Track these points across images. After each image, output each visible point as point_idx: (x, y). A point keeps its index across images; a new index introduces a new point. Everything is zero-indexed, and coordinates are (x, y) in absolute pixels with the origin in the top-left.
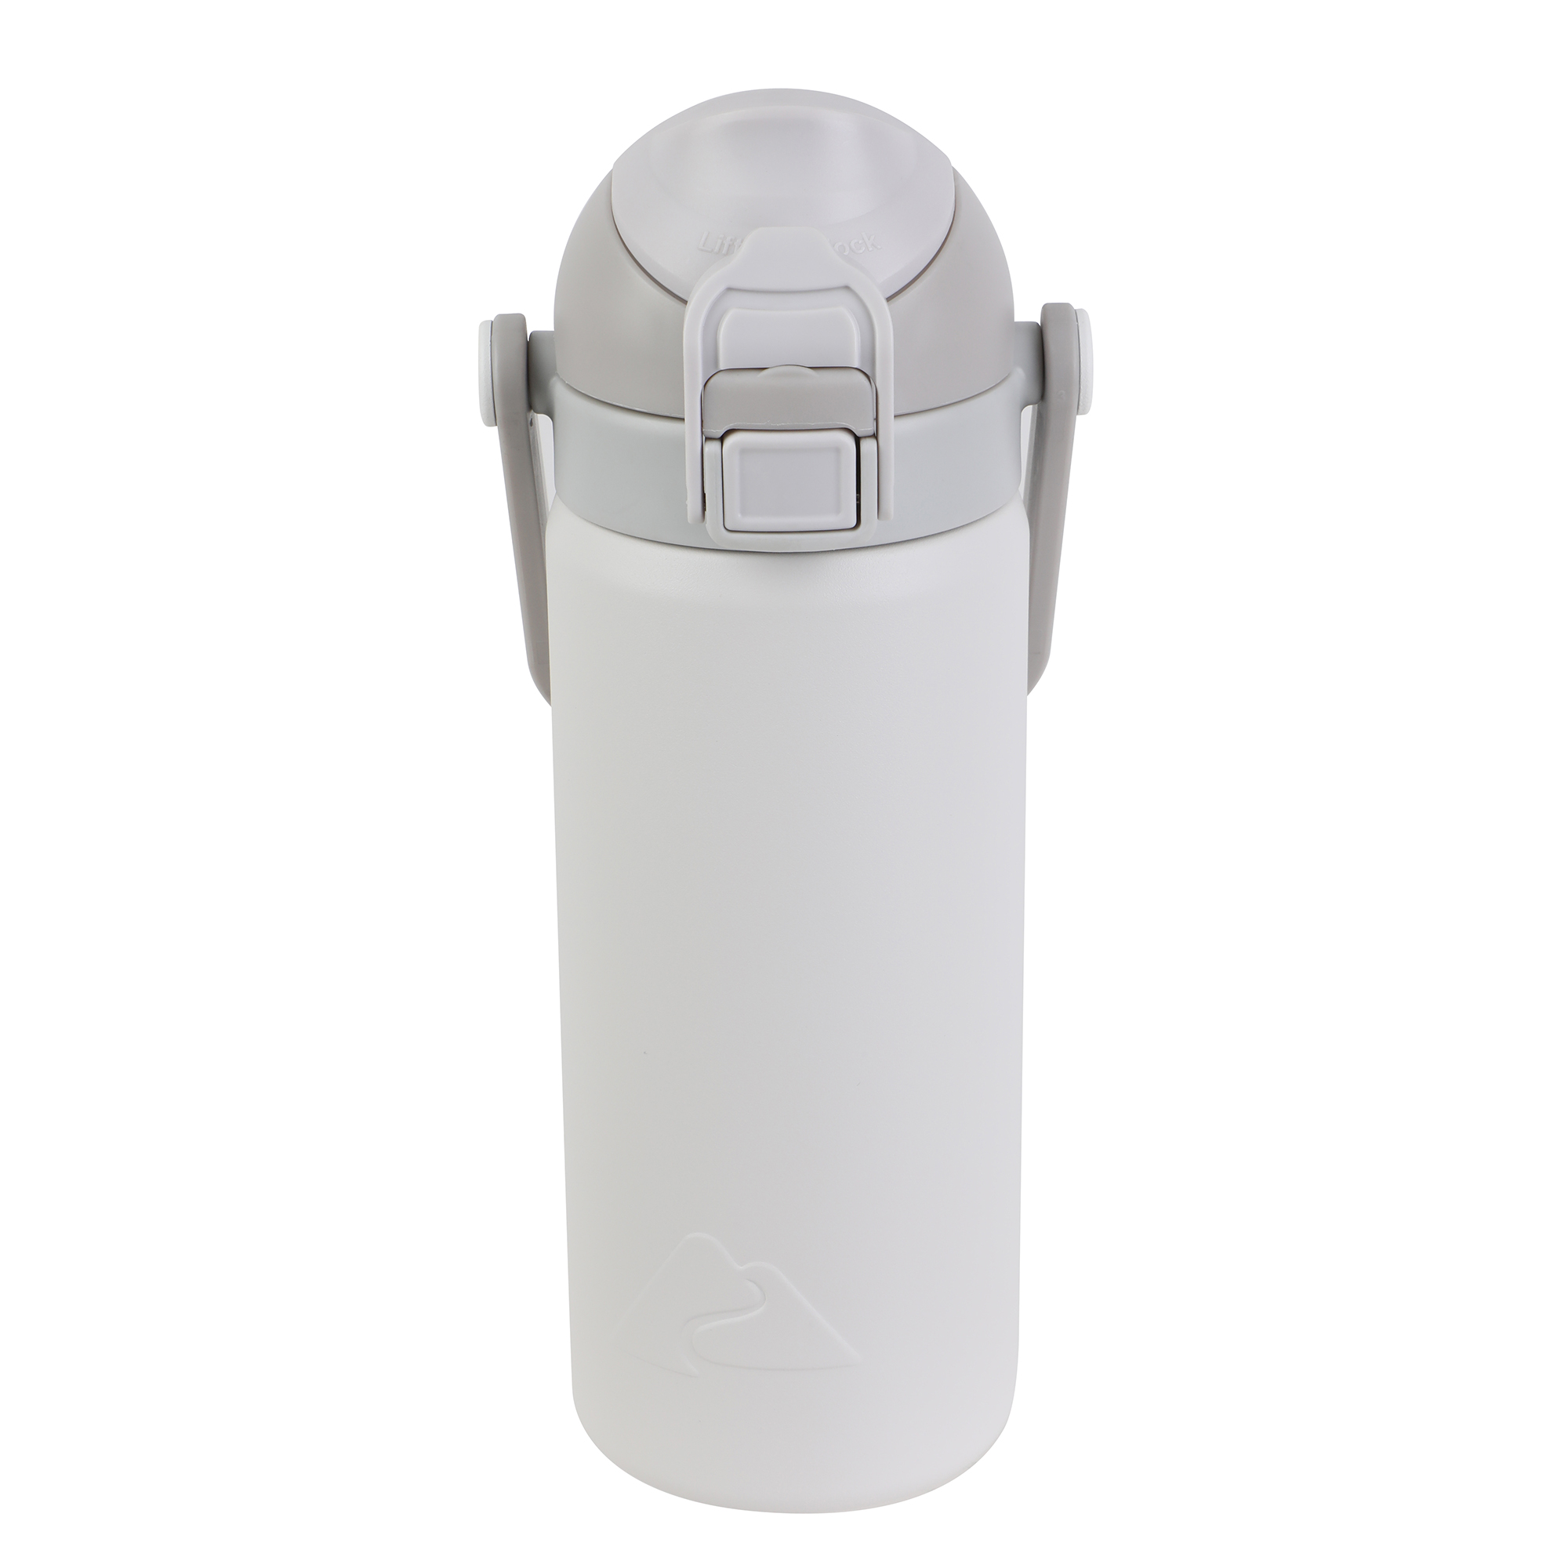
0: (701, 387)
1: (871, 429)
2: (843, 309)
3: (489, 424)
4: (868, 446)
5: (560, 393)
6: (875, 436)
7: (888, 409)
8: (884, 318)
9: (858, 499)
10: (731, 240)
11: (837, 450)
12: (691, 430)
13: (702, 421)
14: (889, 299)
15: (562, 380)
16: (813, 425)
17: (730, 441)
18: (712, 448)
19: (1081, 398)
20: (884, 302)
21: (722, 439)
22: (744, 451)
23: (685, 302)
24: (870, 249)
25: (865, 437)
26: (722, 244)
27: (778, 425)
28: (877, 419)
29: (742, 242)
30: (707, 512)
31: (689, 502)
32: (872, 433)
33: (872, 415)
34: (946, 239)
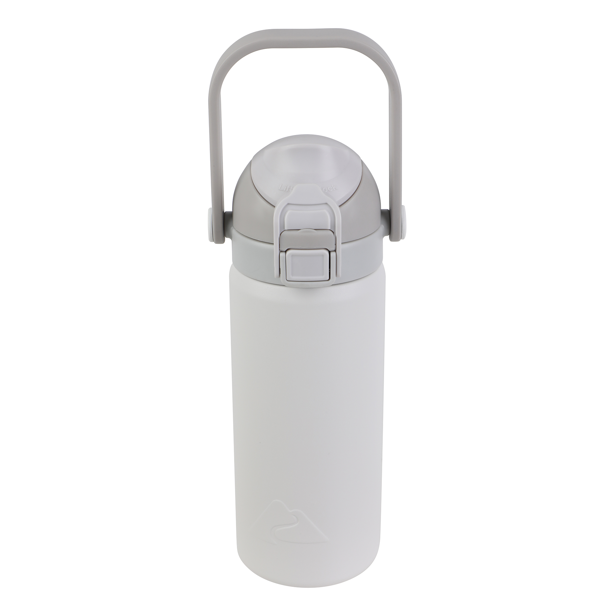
0: (279, 235)
1: (334, 249)
2: (325, 211)
3: (211, 241)
4: (333, 254)
5: (233, 231)
6: (335, 251)
7: (339, 241)
8: (338, 212)
9: (330, 270)
10: (289, 187)
11: (323, 256)
12: (275, 248)
13: (279, 245)
14: (340, 206)
15: (234, 228)
16: (315, 248)
17: (288, 252)
18: (282, 254)
19: (402, 234)
20: (338, 208)
21: (286, 252)
22: (293, 256)
23: (274, 207)
24: (334, 190)
25: (332, 251)
26: (286, 188)
27: (304, 248)
28: (336, 244)
29: (293, 187)
30: (281, 274)
31: (275, 271)
32: (334, 250)
33: (334, 243)
34: (359, 185)
